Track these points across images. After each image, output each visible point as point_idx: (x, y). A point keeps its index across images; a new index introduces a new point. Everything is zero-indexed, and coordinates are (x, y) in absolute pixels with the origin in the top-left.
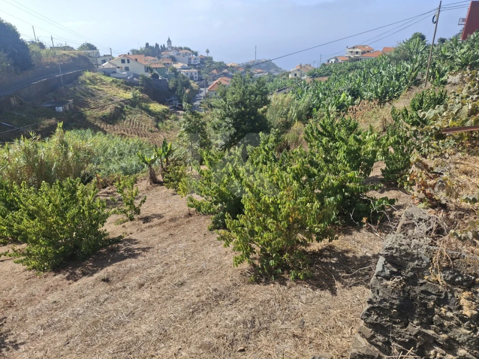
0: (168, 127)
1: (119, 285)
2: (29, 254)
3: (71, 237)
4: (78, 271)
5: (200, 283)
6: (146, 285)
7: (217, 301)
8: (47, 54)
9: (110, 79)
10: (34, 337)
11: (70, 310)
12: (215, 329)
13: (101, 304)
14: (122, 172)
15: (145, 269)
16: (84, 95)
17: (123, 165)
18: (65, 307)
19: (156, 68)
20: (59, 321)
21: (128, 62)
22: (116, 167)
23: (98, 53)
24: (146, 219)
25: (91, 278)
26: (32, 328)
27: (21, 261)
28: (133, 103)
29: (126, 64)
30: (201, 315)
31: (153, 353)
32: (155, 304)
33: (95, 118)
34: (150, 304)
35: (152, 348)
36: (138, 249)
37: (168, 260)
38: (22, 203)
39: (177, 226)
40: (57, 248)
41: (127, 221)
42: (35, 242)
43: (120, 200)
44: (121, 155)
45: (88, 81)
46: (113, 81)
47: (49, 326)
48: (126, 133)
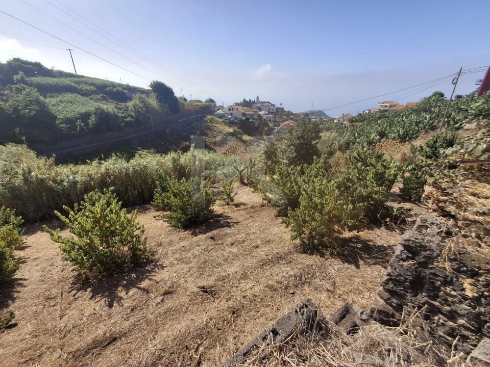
0: (253, 150)
1: (219, 242)
2: (171, 218)
3: (195, 210)
4: (197, 231)
5: (268, 248)
6: (235, 245)
7: (278, 260)
8: (188, 105)
9: (221, 120)
10: (172, 265)
11: (191, 252)
12: (275, 277)
13: (209, 252)
14: (223, 176)
15: (235, 235)
16: (206, 129)
17: (224, 171)
18: (188, 250)
19: (248, 114)
20: (185, 258)
21: (233, 110)
22: (220, 172)
23: (216, 104)
24: (237, 205)
25: (204, 236)
26: (171, 259)
27: (167, 221)
28: (232, 134)
29: (231, 112)
30: (268, 267)
31: (238, 285)
32: (240, 256)
33: (211, 143)
34: (237, 255)
35: (237, 282)
36: (232, 222)
37: (249, 232)
38: (171, 188)
39: (256, 211)
40: (187, 216)
41: (225, 205)
42: (175, 211)
43: (222, 192)
44: (223, 165)
45: (209, 121)
46: (223, 121)
47: (180, 260)
48: (227, 153)
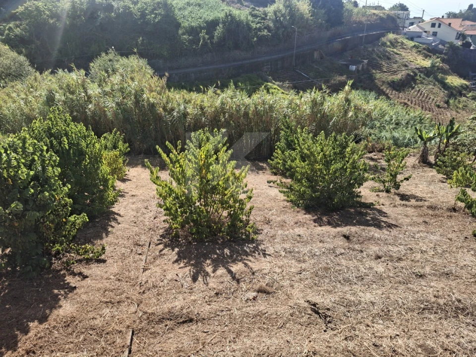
0: (461, 106)
1: (357, 247)
2: (291, 188)
3: (329, 187)
4: (325, 219)
5: (442, 285)
6: (383, 259)
7: (456, 313)
8: (358, 13)
9: (411, 44)
10: (277, 255)
11: (309, 248)
12: (443, 339)
13: (336, 256)
14: (391, 142)
15: (387, 244)
16: (380, 57)
17: (396, 135)
18: (306, 243)
19: (471, 36)
20: (298, 252)
21: (440, 26)
22: (388, 135)
23: (408, 14)
24: (404, 197)
25: (333, 229)
26: (278, 247)
27: (284, 192)
28: (427, 72)
29: (436, 29)
30: (432, 317)
31: (370, 324)
32: (387, 281)
33: (383, 82)
34: (381, 278)
35: (371, 318)
36: (385, 222)
37: (413, 246)
38: (299, 145)
39: (436, 216)
40: (314, 192)
41: (382, 191)
42: (299, 181)
43: (384, 169)
44: (397, 124)
45: (388, 43)
46: (415, 46)
47: (290, 252)
48: (409, 103)
